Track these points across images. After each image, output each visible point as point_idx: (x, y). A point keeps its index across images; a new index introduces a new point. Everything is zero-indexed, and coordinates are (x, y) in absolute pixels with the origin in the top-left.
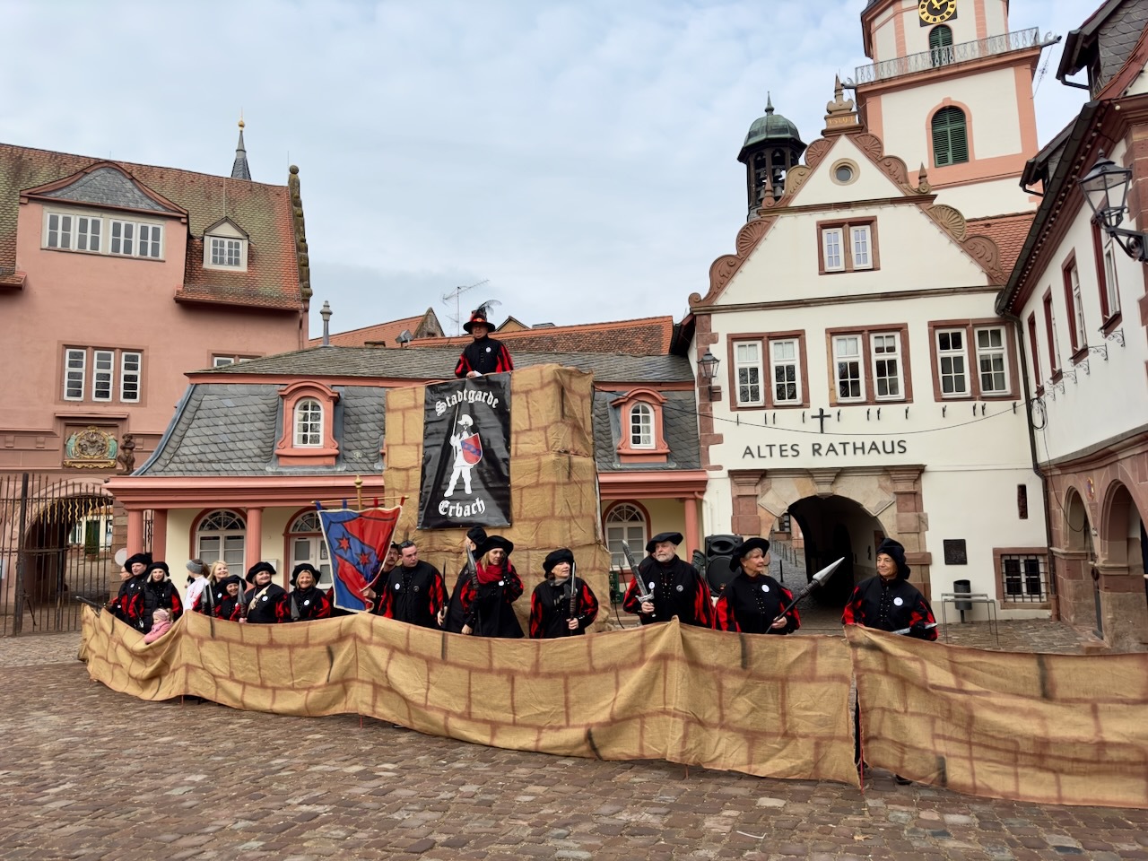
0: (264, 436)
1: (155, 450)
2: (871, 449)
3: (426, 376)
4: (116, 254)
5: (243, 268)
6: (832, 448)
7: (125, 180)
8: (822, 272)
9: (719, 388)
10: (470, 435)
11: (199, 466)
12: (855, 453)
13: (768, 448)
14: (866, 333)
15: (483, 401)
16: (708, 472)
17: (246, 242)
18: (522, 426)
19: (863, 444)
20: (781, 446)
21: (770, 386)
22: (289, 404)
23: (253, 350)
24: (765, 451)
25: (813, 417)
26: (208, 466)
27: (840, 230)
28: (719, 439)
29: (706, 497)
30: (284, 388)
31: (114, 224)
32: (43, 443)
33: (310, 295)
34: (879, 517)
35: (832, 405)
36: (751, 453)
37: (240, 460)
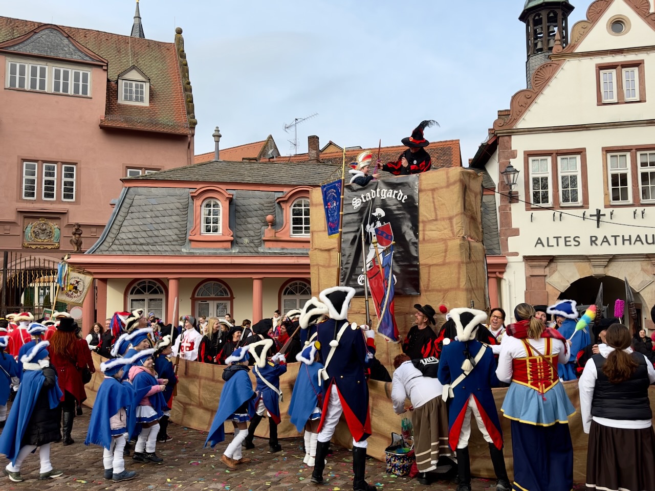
0: (179, 226)
1: (101, 237)
2: (636, 240)
3: (293, 183)
4: (57, 93)
5: (146, 103)
6: (605, 240)
7: (63, 38)
8: (600, 103)
9: (517, 193)
10: (382, 224)
11: (134, 247)
12: (623, 244)
13: (556, 239)
14: (634, 151)
15: (394, 197)
16: (507, 257)
17: (148, 84)
18: (429, 216)
19: (630, 236)
20: (565, 238)
21: (558, 191)
22: (198, 202)
23: (155, 164)
24: (553, 242)
25: (591, 216)
26: (140, 247)
27: (614, 71)
28: (516, 232)
29: (505, 276)
30: (194, 191)
31: (56, 70)
32: (9, 230)
33: (195, 123)
34: (641, 293)
35: (606, 207)
36: (541, 243)
37: (162, 244)
